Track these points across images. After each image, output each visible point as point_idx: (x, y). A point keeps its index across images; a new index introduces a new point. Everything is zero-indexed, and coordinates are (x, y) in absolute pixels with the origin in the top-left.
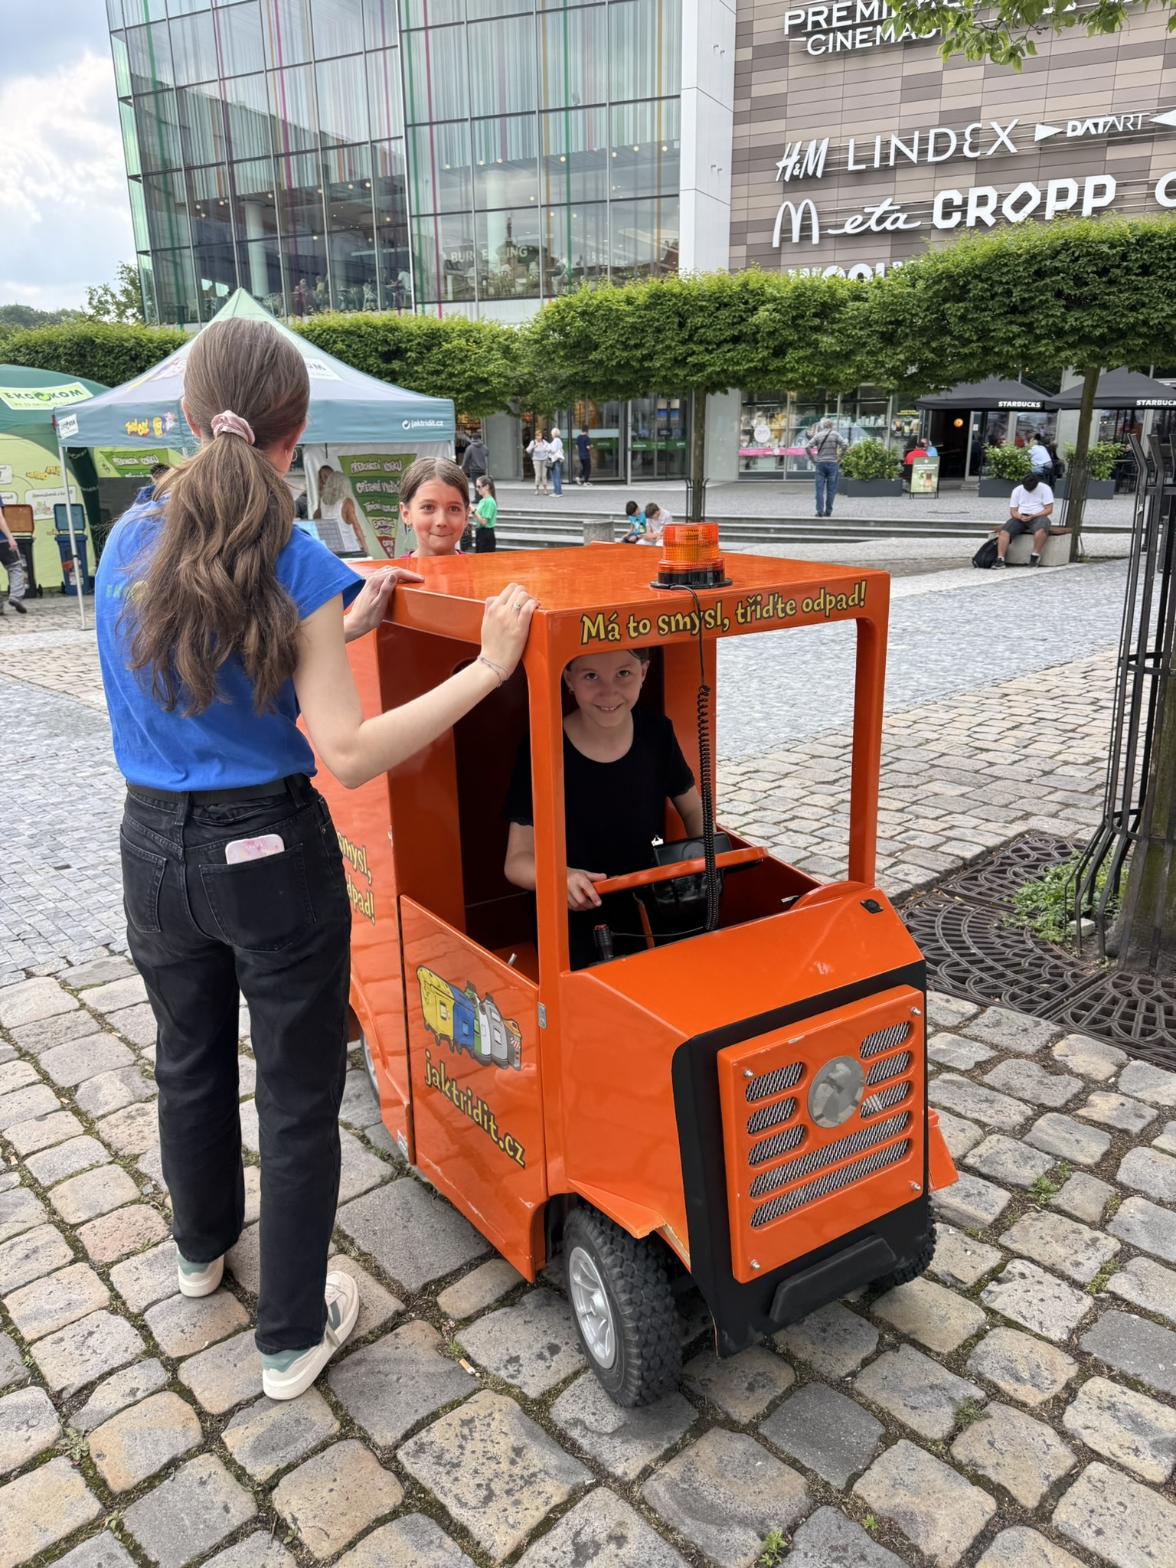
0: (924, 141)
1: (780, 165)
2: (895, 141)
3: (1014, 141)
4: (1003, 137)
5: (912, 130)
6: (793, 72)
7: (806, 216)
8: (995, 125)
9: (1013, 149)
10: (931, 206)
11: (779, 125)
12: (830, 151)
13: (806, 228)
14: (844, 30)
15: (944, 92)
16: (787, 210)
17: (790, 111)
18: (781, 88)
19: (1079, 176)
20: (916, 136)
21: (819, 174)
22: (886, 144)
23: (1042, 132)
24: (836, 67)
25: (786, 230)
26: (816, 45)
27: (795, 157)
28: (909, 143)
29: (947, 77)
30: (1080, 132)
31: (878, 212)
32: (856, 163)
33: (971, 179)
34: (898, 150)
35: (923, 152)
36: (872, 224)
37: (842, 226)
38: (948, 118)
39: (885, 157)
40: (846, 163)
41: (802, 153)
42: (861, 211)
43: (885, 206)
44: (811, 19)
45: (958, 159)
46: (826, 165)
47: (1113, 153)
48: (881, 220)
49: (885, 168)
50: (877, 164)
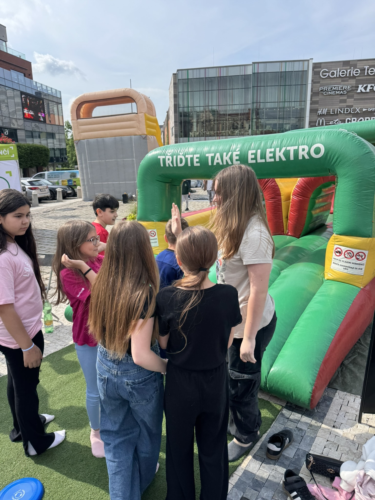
1: (318, 112)
2: (339, 110)
3: (359, 111)
6: (320, 97)
7: (323, 120)
9: (359, 112)
10: (345, 120)
11: (317, 105)
13: (323, 123)
15: (347, 102)
16: (319, 120)
17: (319, 103)
18: (318, 99)
19: (370, 117)
20: (343, 109)
24: (328, 97)
25: (319, 123)
29: (348, 100)
31: (336, 121)
32: (332, 112)
36: (335, 123)
37: (329, 123)
38: (347, 106)
42: (333, 120)
45: (350, 113)
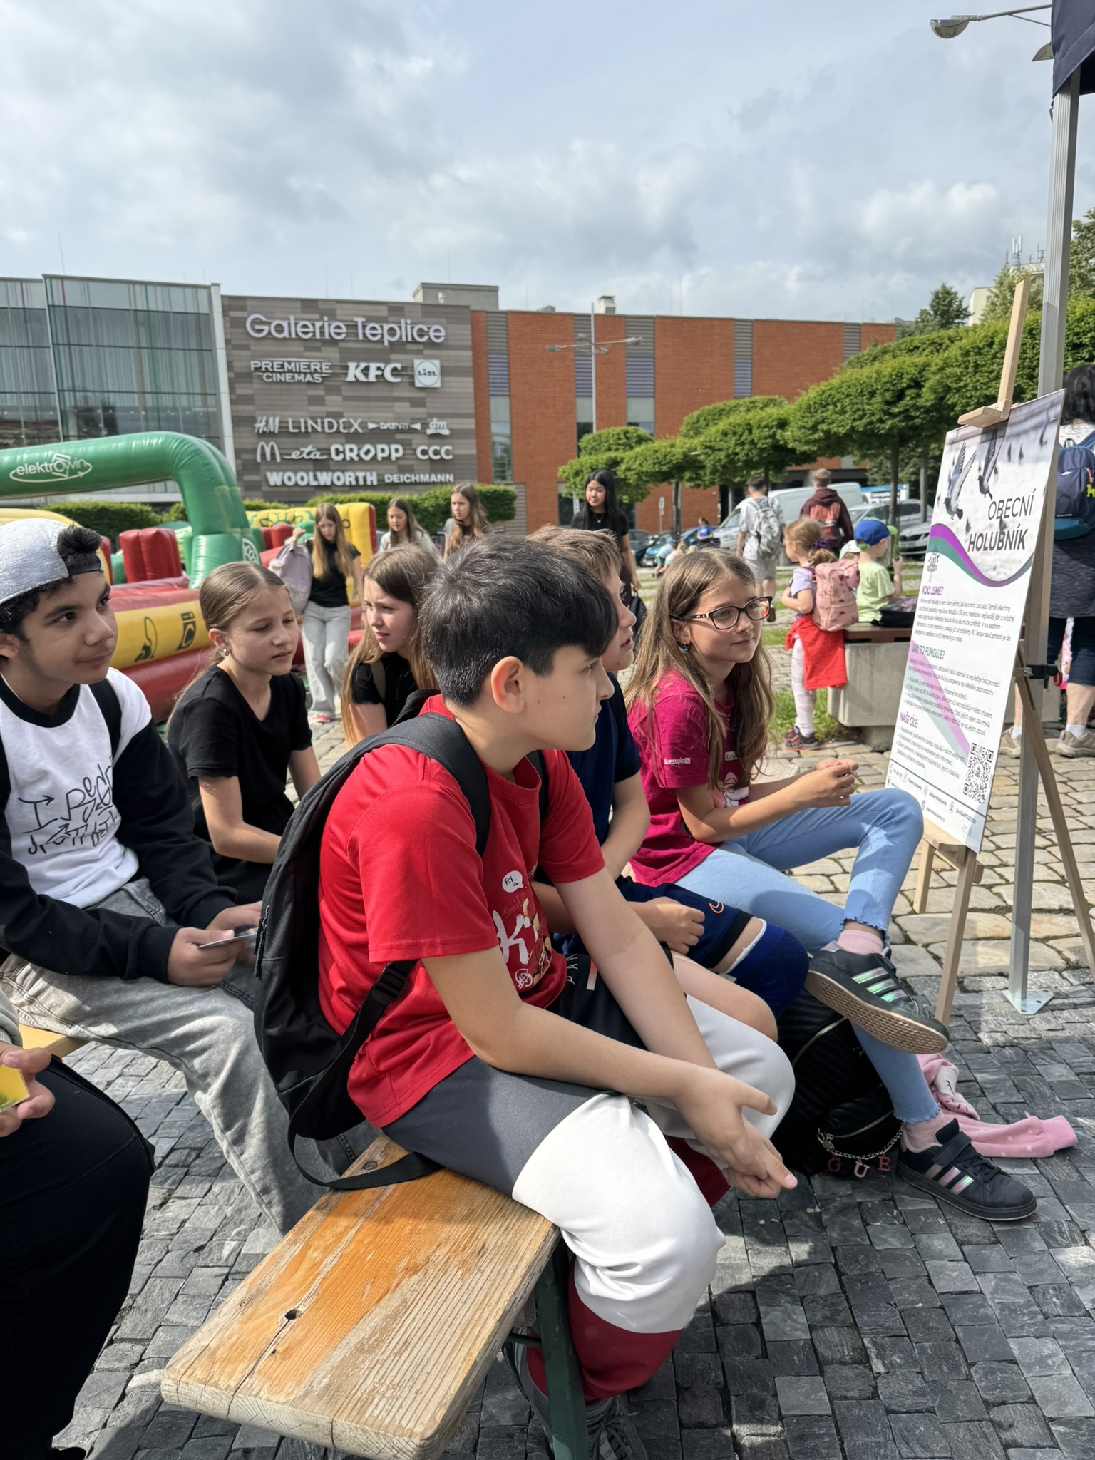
0: (323, 423)
1: (257, 425)
2: (310, 422)
3: (361, 428)
4: (356, 426)
5: (316, 418)
6: (256, 386)
7: (272, 448)
8: (352, 421)
9: (361, 431)
10: (329, 450)
11: (252, 408)
12: (280, 422)
13: (273, 454)
14: (280, 373)
15: (326, 403)
17: (256, 402)
18: (250, 392)
19: (389, 444)
20: (319, 420)
21: (276, 431)
22: (306, 423)
23: (371, 426)
24: (274, 387)
25: (263, 455)
26: (268, 377)
27: (263, 423)
28: (316, 423)
29: (328, 398)
30: (385, 427)
31: (307, 450)
32: (293, 429)
33: (343, 440)
34: (312, 427)
35: (323, 427)
36: (304, 455)
37: (290, 454)
38: (330, 415)
39: (306, 428)
40: (288, 428)
41: (267, 422)
42: (298, 449)
43: (310, 448)
44: (264, 367)
45: (338, 432)
46: (280, 427)
47: (398, 436)
48: (308, 454)
49: (306, 432)
50: (303, 430)
